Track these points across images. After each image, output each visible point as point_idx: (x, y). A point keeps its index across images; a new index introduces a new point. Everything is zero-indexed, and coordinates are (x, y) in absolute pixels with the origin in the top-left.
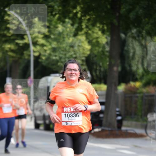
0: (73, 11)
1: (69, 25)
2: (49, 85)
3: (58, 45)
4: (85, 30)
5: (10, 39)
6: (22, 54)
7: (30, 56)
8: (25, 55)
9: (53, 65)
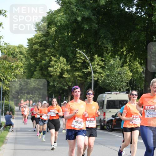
0: (121, 50)
1: (118, 60)
2: (104, 99)
3: (111, 73)
4: (129, 63)
5: (79, 69)
6: (87, 78)
7: (91, 80)
8: (88, 79)
9: (107, 86)
